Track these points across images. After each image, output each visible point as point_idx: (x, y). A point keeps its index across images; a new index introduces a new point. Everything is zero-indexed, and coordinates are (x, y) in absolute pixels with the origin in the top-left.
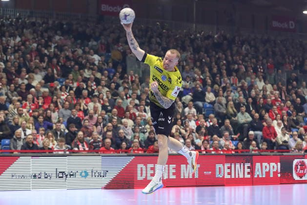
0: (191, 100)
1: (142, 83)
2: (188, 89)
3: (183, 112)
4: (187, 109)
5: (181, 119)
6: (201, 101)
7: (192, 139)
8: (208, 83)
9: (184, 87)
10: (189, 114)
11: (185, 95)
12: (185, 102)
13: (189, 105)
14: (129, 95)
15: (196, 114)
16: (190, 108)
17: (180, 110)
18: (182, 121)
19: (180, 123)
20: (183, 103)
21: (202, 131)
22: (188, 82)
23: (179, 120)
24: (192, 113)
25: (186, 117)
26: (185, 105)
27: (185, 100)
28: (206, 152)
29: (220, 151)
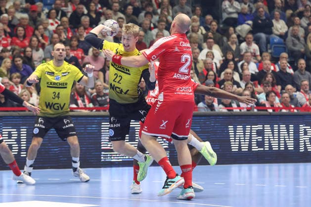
0: (250, 32)
1: (175, 5)
2: (245, 14)
4: (244, 45)
5: (233, 60)
6: (265, 33)
7: (251, 90)
8: (276, 5)
9: (239, 11)
10: (246, 52)
12: (240, 33)
13: (247, 40)
14: (154, 24)
15: (258, 53)
16: (249, 44)
17: (234, 47)
19: (233, 66)
20: (239, 36)
21: (267, 79)
22: (245, 4)
23: (231, 63)
24: (252, 51)
25: (241, 57)
26: (241, 39)
27: (240, 31)
28: (274, 111)
29: (293, 109)
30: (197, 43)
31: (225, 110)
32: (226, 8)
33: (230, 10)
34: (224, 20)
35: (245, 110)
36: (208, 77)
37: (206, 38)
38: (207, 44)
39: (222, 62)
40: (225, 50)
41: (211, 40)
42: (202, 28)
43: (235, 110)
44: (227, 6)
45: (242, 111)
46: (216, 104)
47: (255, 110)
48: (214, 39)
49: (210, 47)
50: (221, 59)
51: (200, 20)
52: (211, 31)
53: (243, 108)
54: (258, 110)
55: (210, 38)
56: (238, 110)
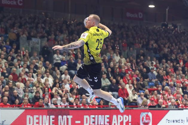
0: (67, 69)
1: (31, 56)
2: (64, 61)
3: (61, 78)
4: (63, 76)
5: (59, 83)
6: (74, 70)
7: (67, 97)
8: (78, 57)
9: (61, 59)
10: (65, 79)
11: (62, 66)
12: (62, 70)
13: (65, 73)
14: (22, 65)
15: (70, 79)
16: (66, 75)
17: (59, 77)
18: (60, 84)
19: (58, 85)
20: (61, 71)
21: (74, 91)
22: (64, 56)
23: (58, 84)
24: (67, 78)
25: (62, 82)
26: (62, 72)
27: (62, 69)
28: (77, 107)
29: (87, 106)
30: (41, 74)
31: (54, 107)
32: (55, 58)
33: (57, 59)
34: (54, 63)
35: (64, 107)
36: (45, 91)
37: (46, 72)
38: (46, 75)
39: (53, 84)
40: (55, 78)
41: (48, 73)
42: (43, 67)
43: (59, 107)
44: (56, 57)
45: (63, 107)
46: (49, 104)
47: (69, 107)
48: (49, 73)
49: (48, 77)
50: (53, 82)
51: (43, 63)
52: (49, 69)
53: (63, 106)
54: (70, 107)
55: (48, 72)
56: (60, 107)
